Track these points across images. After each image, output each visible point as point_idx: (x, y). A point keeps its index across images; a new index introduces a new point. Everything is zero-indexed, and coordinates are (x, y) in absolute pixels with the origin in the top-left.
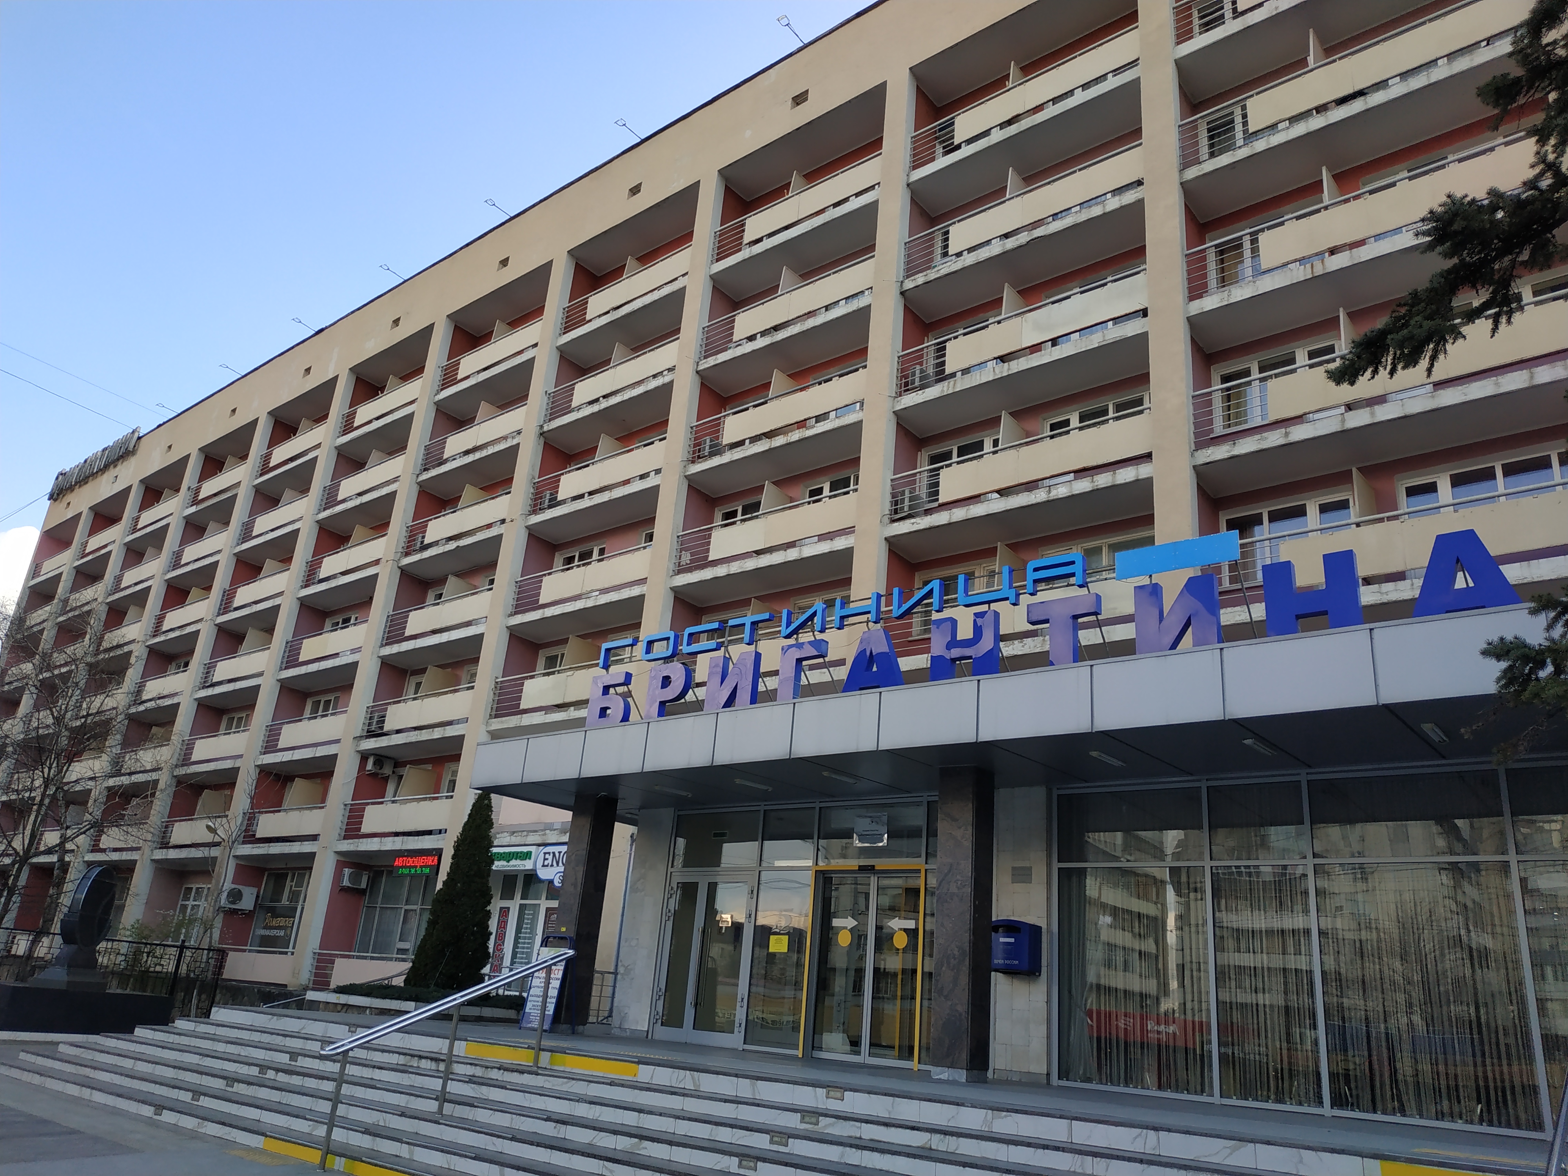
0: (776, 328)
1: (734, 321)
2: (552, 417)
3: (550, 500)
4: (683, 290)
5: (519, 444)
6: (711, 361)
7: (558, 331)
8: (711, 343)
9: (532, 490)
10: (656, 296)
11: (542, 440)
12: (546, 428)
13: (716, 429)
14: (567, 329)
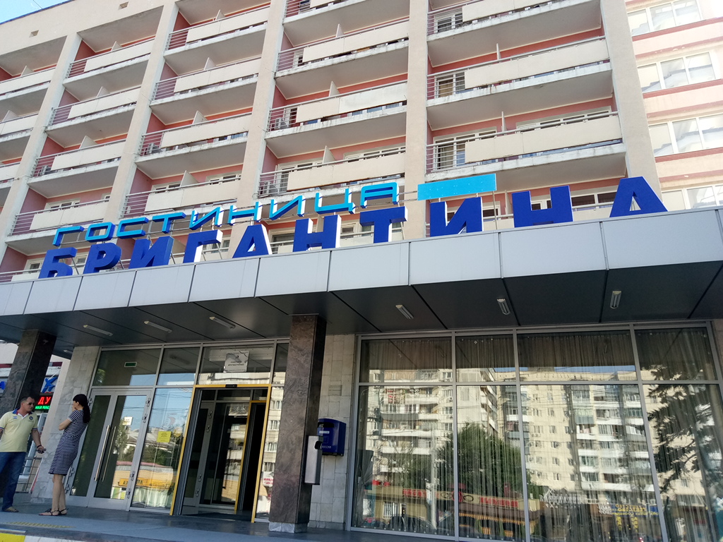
0: (200, 88)
1: (175, 82)
2: (55, 122)
3: (47, 170)
4: (146, 62)
5: (29, 136)
6: (159, 101)
7: (65, 76)
8: (160, 92)
9: (35, 163)
10: (130, 63)
11: (46, 136)
12: (49, 128)
13: (158, 139)
14: (71, 75)
